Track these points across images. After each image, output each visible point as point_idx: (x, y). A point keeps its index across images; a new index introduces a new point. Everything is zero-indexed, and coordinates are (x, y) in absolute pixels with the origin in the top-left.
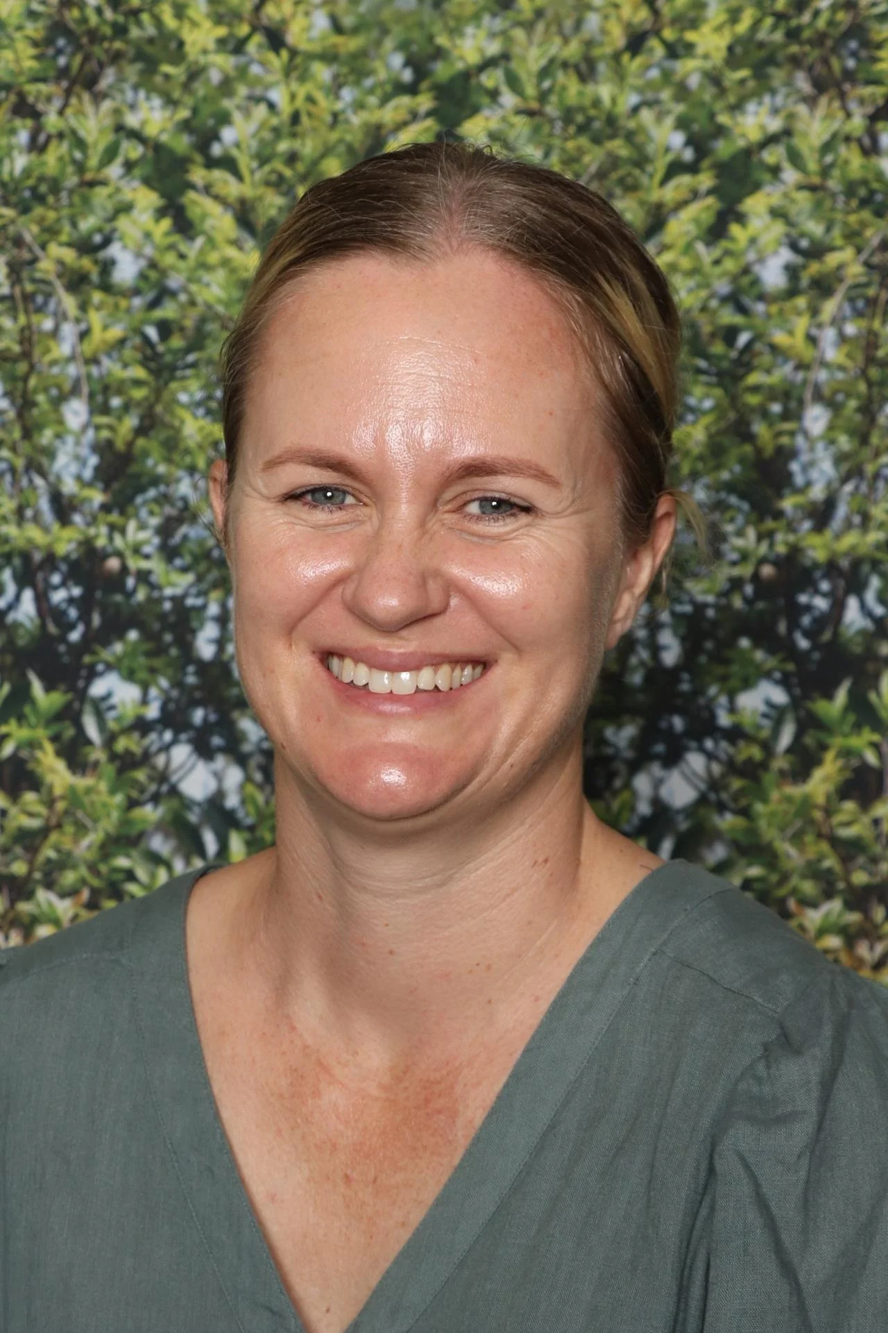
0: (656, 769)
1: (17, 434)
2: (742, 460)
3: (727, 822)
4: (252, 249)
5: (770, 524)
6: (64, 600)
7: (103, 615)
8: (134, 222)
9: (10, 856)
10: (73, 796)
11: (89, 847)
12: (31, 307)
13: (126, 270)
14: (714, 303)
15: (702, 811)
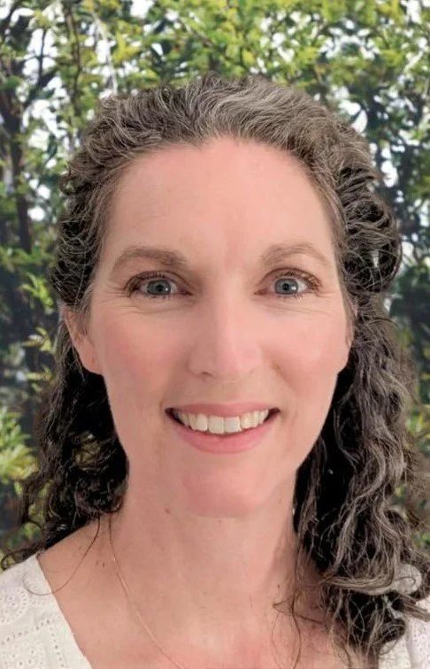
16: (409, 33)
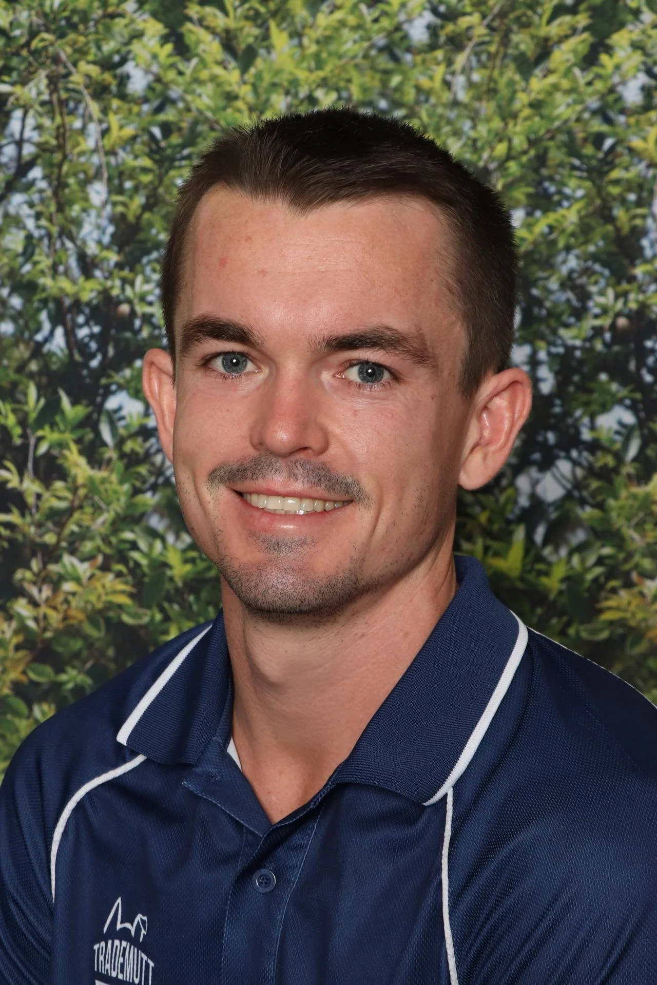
0: (534, 472)
1: (53, 208)
2: (605, 237)
3: (587, 513)
4: (234, 69)
5: (625, 286)
6: (86, 336)
7: (116, 347)
8: (144, 47)
9: (43, 529)
10: (91, 485)
11: (104, 523)
12: (65, 110)
13: (138, 83)
14: (586, 115)
15: (568, 505)
16: (453, 114)
